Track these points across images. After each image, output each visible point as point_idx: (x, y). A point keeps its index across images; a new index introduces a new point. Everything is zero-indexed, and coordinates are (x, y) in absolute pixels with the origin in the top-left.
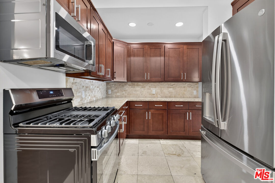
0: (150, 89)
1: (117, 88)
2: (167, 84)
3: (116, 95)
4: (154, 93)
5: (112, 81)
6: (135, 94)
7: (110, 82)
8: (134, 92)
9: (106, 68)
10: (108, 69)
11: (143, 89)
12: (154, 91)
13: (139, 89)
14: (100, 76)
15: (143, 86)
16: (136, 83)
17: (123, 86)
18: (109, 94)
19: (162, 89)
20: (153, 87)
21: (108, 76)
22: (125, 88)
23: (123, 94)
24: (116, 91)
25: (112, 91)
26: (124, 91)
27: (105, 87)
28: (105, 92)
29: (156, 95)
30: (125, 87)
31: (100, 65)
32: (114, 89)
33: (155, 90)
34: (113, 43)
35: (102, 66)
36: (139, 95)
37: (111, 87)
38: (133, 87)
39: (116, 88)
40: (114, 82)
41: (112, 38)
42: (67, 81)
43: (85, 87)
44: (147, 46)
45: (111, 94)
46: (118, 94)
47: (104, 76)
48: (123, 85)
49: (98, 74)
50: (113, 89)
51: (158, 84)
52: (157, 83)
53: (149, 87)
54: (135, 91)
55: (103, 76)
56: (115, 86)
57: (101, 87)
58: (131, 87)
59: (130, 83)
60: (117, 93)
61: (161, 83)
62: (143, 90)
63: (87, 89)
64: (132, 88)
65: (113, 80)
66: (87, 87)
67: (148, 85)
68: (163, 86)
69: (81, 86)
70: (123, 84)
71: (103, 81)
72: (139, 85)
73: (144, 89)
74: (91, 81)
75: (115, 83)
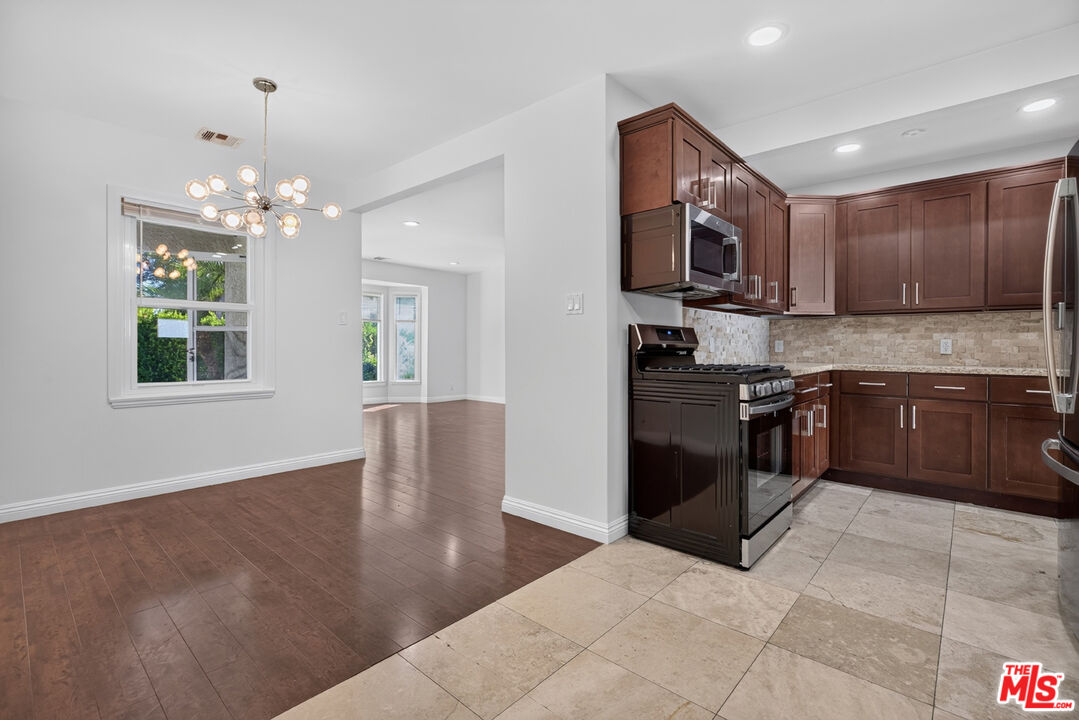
0: (931, 338)
1: (802, 334)
2: (1008, 318)
3: (799, 356)
4: (950, 353)
5: (785, 313)
6: (866, 352)
7: (779, 316)
8: (863, 348)
9: (765, 281)
10: (772, 284)
11: (899, 338)
12: (945, 343)
13: (886, 336)
14: (750, 301)
15: (902, 328)
16: (871, 319)
17: (824, 329)
18: (777, 354)
19: (986, 335)
20: (942, 331)
21: (772, 301)
22: (829, 334)
23: (824, 354)
24: (799, 343)
25: (787, 344)
26: (828, 344)
27: (765, 332)
28: (764, 347)
29: (954, 356)
30: (831, 332)
31: (751, 277)
32: (795, 340)
33: (950, 341)
34: (789, 207)
35: (757, 279)
36: (883, 356)
37: (784, 334)
38: (861, 333)
39: (799, 337)
40: (795, 316)
41: (783, 196)
42: (684, 316)
43: (714, 330)
44: (908, 196)
45: (784, 353)
46: (806, 353)
47: (761, 302)
48: (823, 326)
49: (746, 297)
50: (789, 338)
51: (963, 319)
52: (962, 316)
53: (927, 329)
54: (868, 343)
55: (758, 300)
56: (796, 328)
57: (752, 331)
58: (852, 330)
59: (850, 319)
60: (802, 349)
61: (979, 315)
62: (902, 341)
63: (719, 333)
64: (857, 336)
65: (788, 310)
66: (718, 330)
67: (922, 323)
68: (988, 325)
69: (708, 327)
70: (825, 322)
71: (758, 314)
72: (885, 324)
73: (904, 338)
74: (728, 314)
75: (795, 321)
